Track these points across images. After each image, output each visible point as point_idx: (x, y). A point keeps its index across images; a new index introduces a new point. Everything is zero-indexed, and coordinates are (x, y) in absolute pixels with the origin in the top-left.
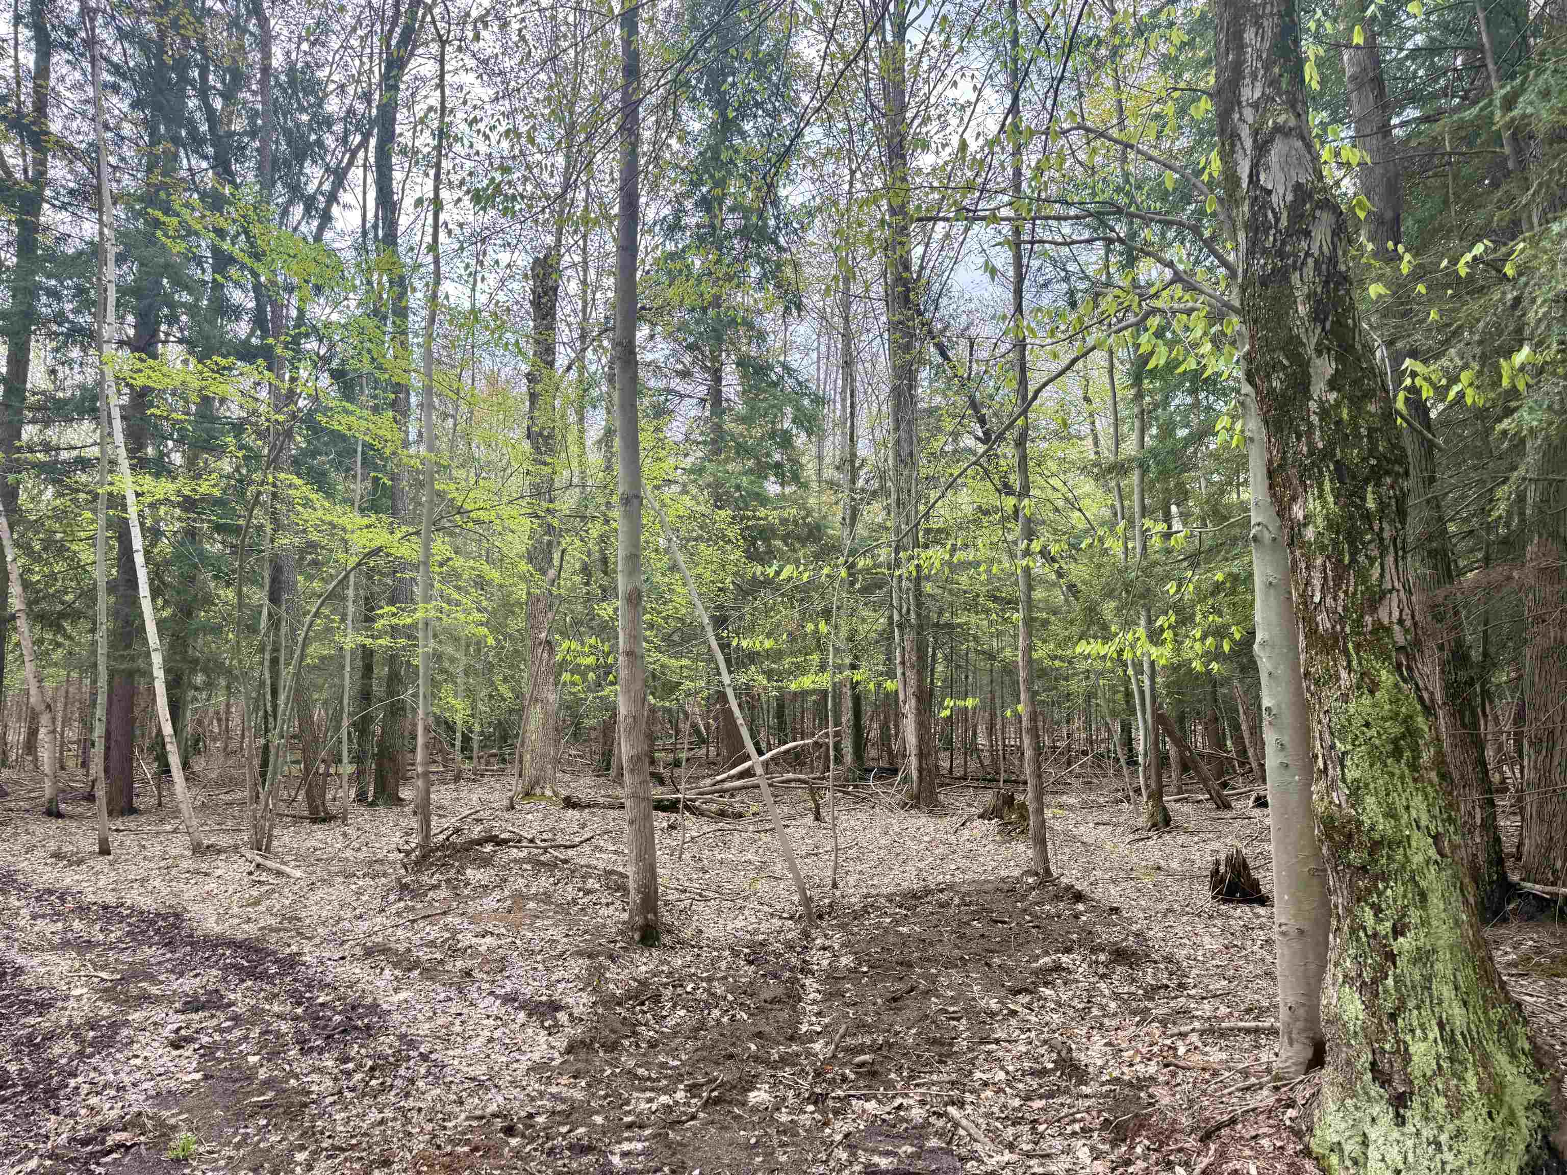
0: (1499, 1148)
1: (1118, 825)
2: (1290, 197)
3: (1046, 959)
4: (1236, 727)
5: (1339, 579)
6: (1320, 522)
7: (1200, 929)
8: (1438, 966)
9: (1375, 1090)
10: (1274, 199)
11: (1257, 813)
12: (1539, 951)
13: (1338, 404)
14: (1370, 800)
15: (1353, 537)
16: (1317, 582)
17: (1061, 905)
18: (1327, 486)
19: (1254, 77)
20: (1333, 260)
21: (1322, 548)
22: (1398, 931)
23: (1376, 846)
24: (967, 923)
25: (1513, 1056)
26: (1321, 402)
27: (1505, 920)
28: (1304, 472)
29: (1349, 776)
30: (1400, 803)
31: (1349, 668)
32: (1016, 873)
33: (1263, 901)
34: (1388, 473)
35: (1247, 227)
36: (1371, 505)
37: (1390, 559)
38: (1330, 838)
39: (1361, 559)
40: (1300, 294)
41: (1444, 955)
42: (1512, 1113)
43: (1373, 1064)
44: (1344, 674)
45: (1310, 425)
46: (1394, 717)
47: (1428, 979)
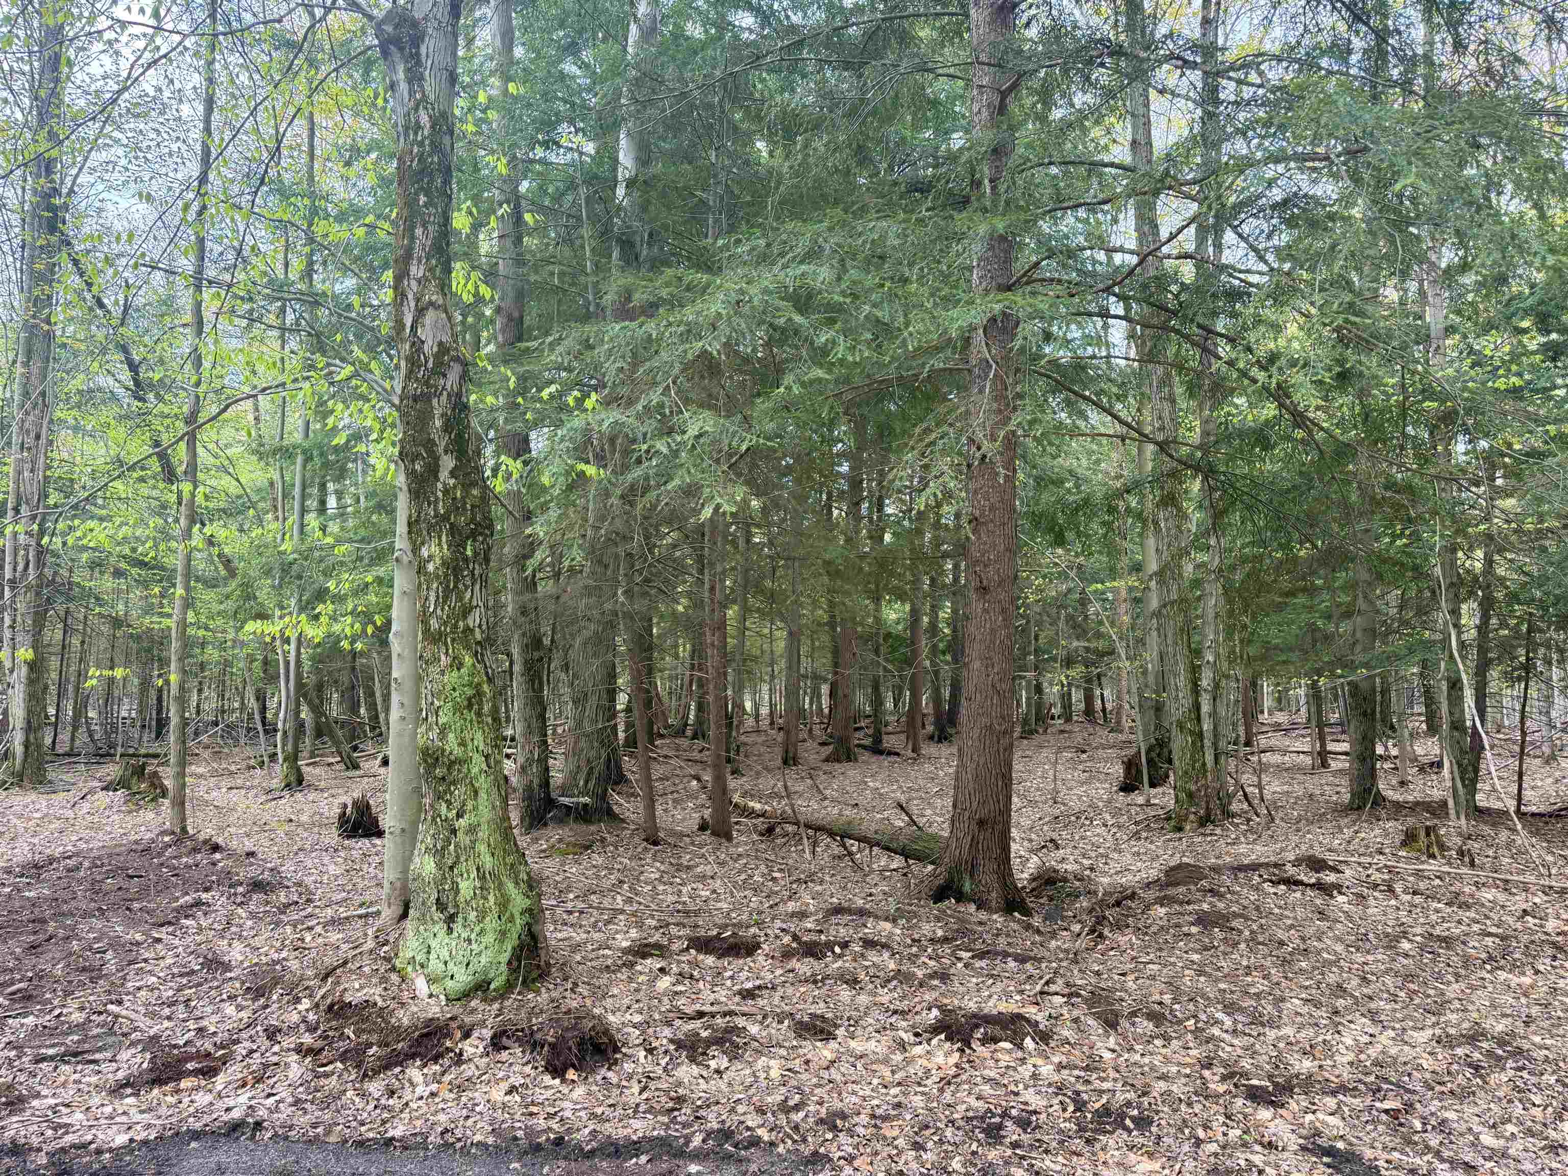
0: (503, 935)
1: (252, 787)
2: (435, 349)
3: (187, 898)
4: (371, 694)
5: (446, 598)
6: (438, 561)
7: (326, 860)
8: (480, 834)
9: (437, 916)
10: (426, 346)
11: (382, 770)
12: (560, 841)
13: (455, 487)
14: (451, 736)
15: (457, 571)
16: (432, 599)
17: (199, 856)
18: (444, 538)
19: (420, 262)
20: (459, 395)
21: (437, 577)
22: (459, 816)
23: (452, 763)
24: (102, 881)
25: (517, 883)
26: (445, 484)
27: (545, 825)
28: (430, 528)
29: (440, 722)
30: (468, 737)
31: (447, 654)
32: (149, 835)
33: (380, 834)
34: (481, 534)
35: (407, 359)
36: (469, 553)
37: (477, 587)
38: (425, 761)
39: (460, 586)
40: (437, 412)
41: (484, 827)
42: (512, 915)
43: (438, 900)
44: (443, 657)
45: (437, 499)
46: (470, 685)
47: (474, 842)
